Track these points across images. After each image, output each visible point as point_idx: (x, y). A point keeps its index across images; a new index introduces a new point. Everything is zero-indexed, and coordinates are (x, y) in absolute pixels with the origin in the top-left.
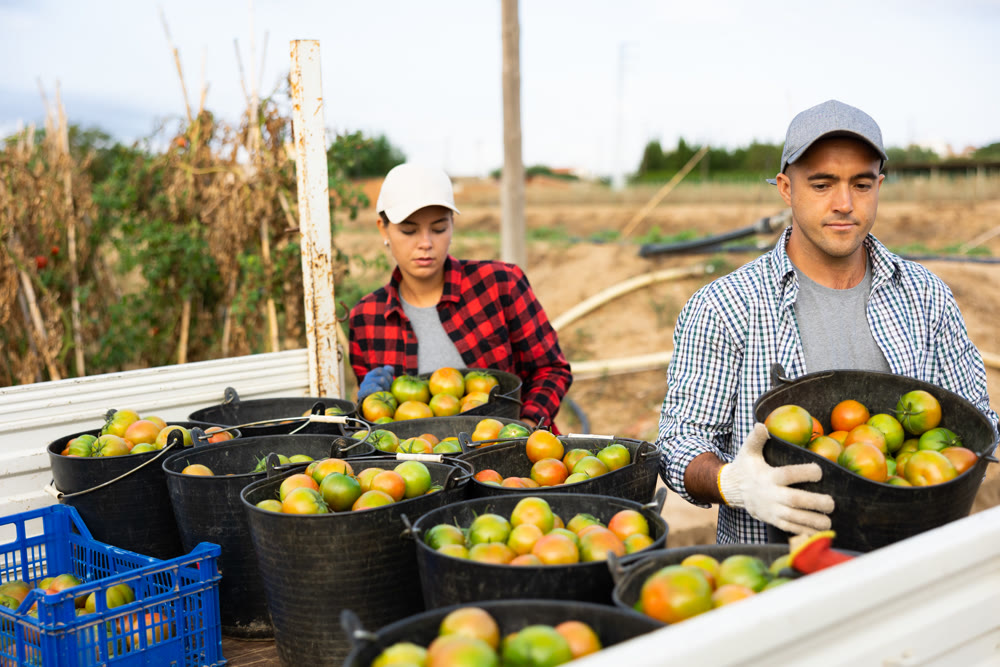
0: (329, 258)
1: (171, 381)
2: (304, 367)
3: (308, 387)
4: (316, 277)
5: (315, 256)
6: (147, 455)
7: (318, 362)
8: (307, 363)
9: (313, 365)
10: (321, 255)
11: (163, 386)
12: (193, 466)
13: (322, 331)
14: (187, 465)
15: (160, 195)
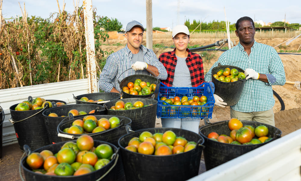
0: (94, 52)
1: (48, 88)
2: (88, 83)
3: (89, 89)
4: (90, 57)
5: (90, 51)
6: (38, 110)
7: (91, 82)
8: (88, 82)
9: (90, 83)
10: (92, 51)
11: (46, 89)
12: (52, 113)
13: (92, 73)
14: (50, 113)
15: (52, 35)
